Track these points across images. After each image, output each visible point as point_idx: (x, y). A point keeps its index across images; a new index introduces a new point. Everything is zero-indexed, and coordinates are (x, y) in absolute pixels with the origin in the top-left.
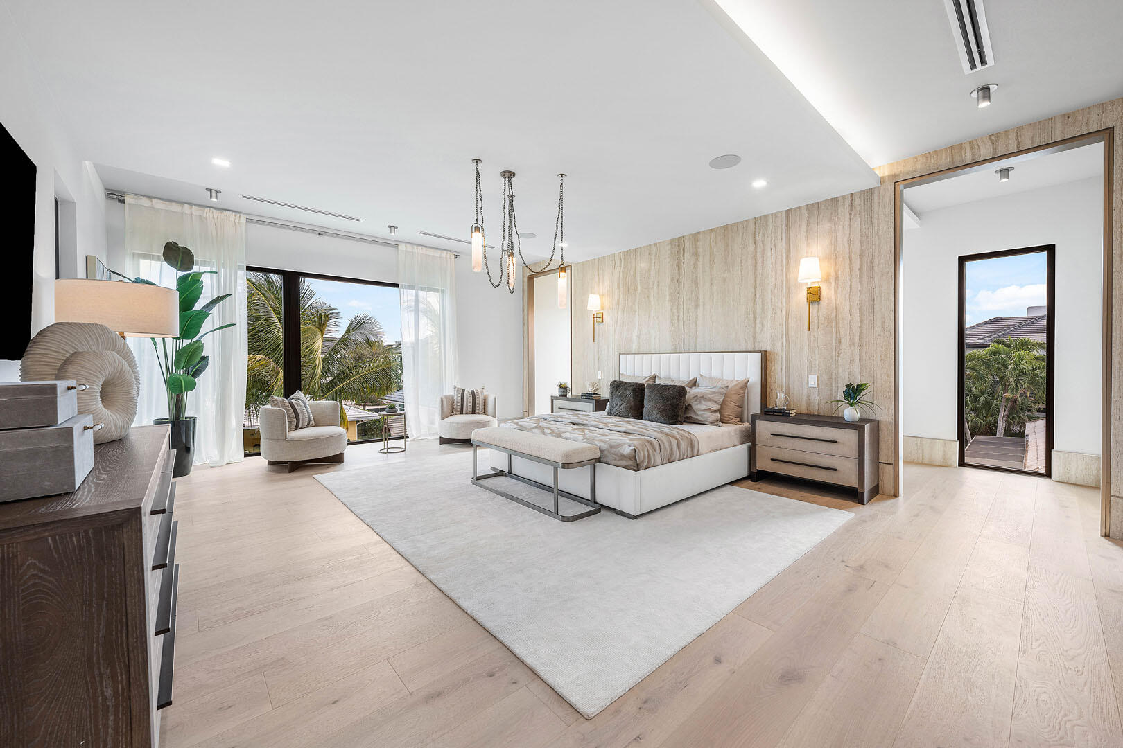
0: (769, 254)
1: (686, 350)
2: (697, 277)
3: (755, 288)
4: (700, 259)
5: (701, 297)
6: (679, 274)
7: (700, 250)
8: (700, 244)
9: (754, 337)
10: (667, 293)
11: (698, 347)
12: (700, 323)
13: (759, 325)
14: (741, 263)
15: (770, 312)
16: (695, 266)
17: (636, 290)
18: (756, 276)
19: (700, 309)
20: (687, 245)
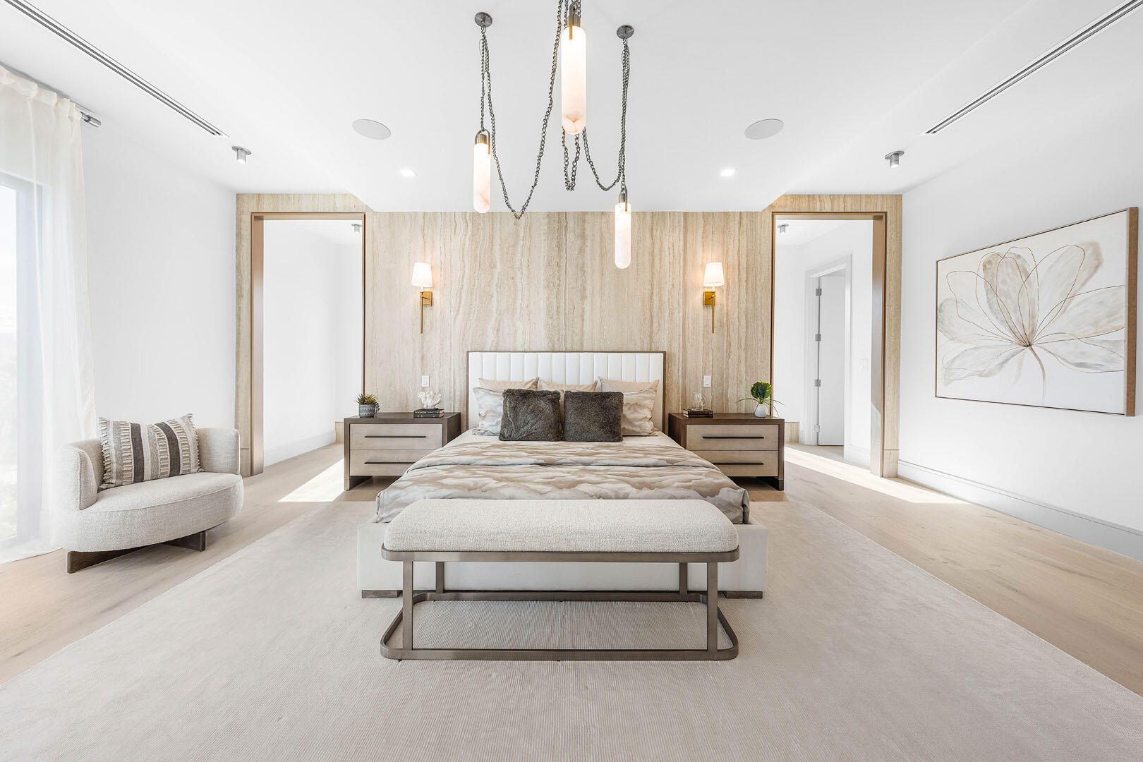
0: (667, 253)
1: (569, 349)
2: (584, 264)
3: (652, 285)
4: (588, 243)
5: (589, 287)
6: (561, 257)
7: (588, 233)
8: (587, 226)
9: (651, 337)
10: (543, 278)
11: (585, 345)
12: (587, 315)
13: (655, 325)
14: (638, 257)
15: (667, 314)
16: (582, 250)
17: (492, 266)
18: (653, 274)
19: (587, 303)
20: (571, 224)
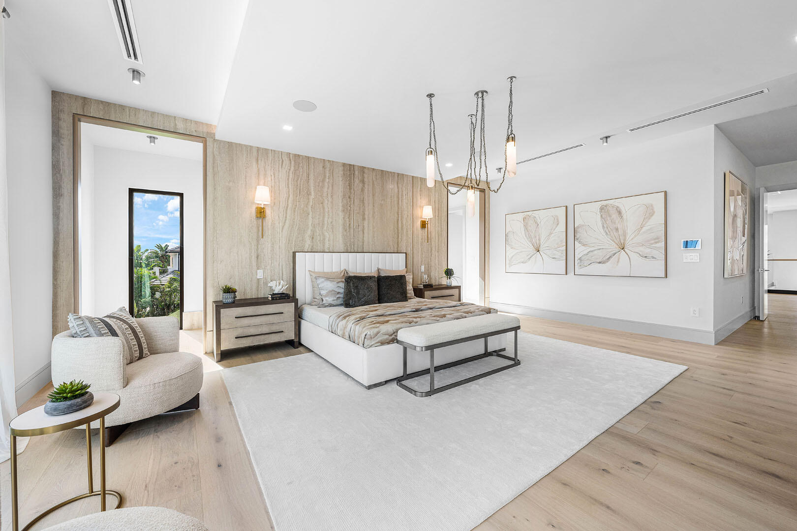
0: (405, 197)
1: (356, 251)
2: (364, 198)
3: (398, 215)
4: (366, 186)
5: (366, 213)
6: (351, 193)
7: (366, 180)
8: (366, 176)
9: (398, 245)
10: (340, 205)
11: (365, 248)
12: (366, 231)
13: (400, 237)
15: (405, 231)
16: (363, 190)
17: (309, 194)
18: (398, 208)
19: (366, 223)
20: (356, 173)
